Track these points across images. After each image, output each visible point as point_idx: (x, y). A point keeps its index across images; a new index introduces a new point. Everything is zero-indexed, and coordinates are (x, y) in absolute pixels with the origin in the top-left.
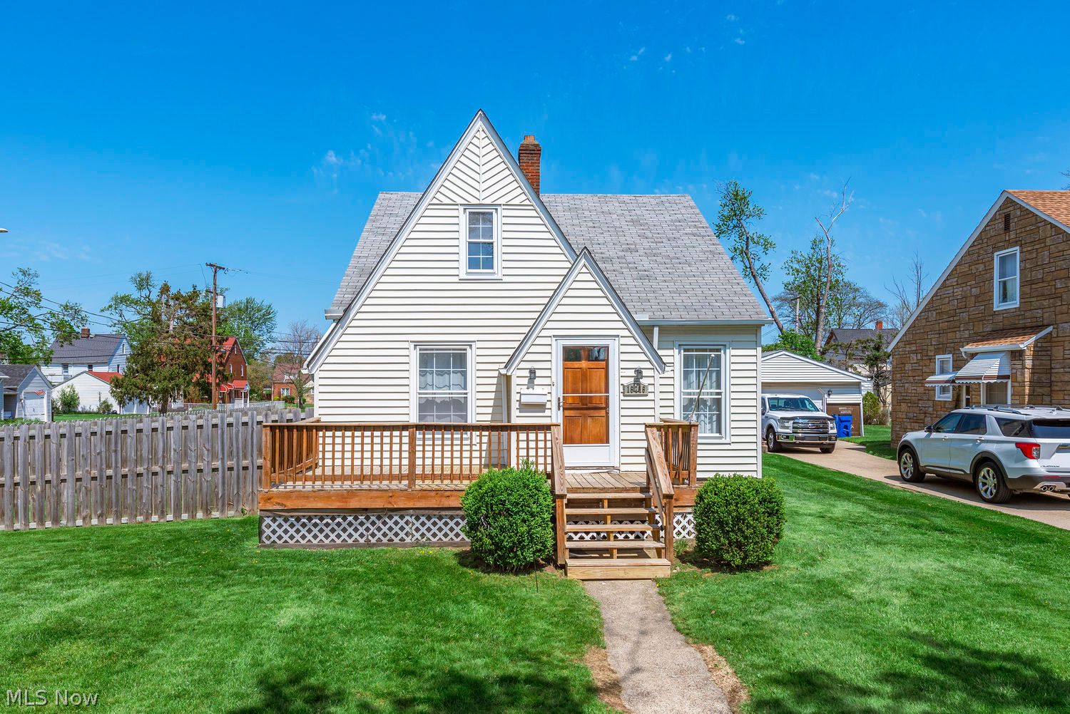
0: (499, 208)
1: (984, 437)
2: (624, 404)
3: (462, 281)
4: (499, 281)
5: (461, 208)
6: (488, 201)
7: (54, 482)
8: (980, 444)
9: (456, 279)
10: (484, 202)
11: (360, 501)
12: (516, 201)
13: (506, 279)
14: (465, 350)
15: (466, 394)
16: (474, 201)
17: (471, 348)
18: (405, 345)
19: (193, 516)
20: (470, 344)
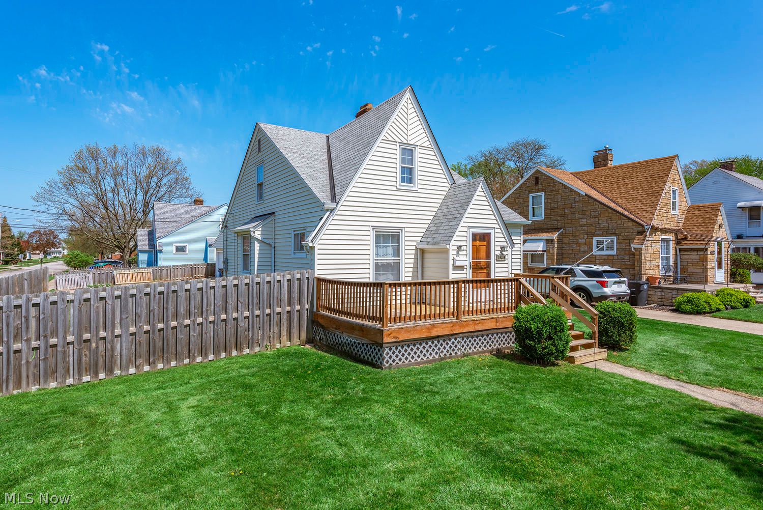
0: (417, 147)
1: (576, 279)
2: (497, 266)
3: (399, 190)
4: (416, 192)
5: (398, 144)
6: (412, 142)
7: (110, 338)
8: (574, 282)
9: (395, 188)
10: (409, 142)
11: (437, 331)
12: (425, 145)
13: (420, 191)
14: (399, 232)
15: (399, 260)
16: (405, 142)
17: (402, 232)
18: (368, 228)
19: (230, 354)
20: (401, 229)
